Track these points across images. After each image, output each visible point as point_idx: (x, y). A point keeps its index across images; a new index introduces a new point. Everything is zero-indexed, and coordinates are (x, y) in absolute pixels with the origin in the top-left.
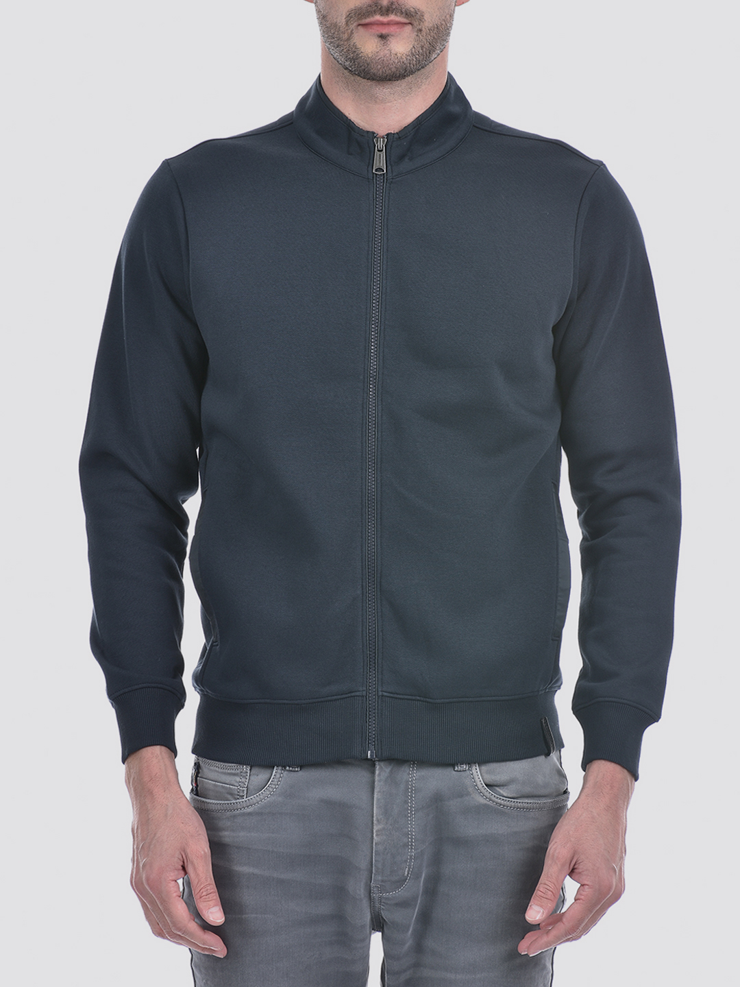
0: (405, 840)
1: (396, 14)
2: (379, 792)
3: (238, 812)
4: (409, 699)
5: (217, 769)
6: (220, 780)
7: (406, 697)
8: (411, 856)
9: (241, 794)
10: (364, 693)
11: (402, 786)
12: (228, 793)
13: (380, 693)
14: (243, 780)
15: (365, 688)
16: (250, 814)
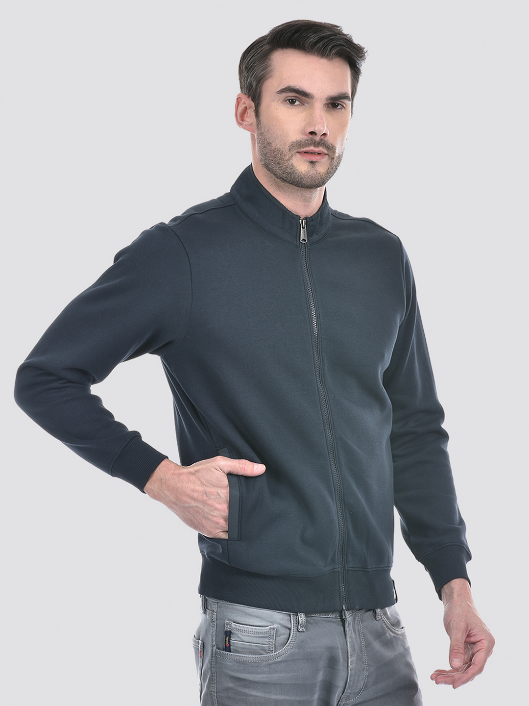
0: (363, 666)
2: (350, 637)
3: (272, 661)
5: (250, 635)
6: (253, 641)
8: (366, 676)
9: (271, 649)
11: (357, 633)
12: (261, 650)
13: (346, 569)
14: (271, 640)
16: (280, 662)
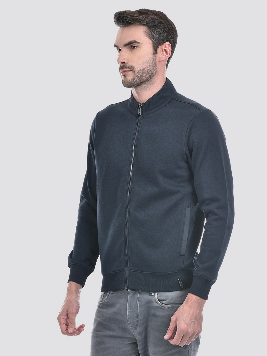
0: (136, 315)
1: (125, 68)
2: (129, 300)
4: (137, 272)
7: (136, 271)
8: (138, 320)
10: (125, 270)
11: (136, 299)
13: (129, 270)
15: (126, 268)
